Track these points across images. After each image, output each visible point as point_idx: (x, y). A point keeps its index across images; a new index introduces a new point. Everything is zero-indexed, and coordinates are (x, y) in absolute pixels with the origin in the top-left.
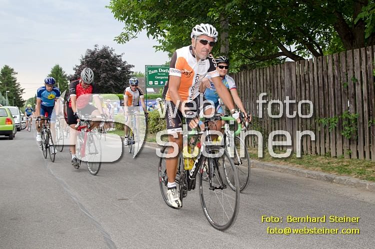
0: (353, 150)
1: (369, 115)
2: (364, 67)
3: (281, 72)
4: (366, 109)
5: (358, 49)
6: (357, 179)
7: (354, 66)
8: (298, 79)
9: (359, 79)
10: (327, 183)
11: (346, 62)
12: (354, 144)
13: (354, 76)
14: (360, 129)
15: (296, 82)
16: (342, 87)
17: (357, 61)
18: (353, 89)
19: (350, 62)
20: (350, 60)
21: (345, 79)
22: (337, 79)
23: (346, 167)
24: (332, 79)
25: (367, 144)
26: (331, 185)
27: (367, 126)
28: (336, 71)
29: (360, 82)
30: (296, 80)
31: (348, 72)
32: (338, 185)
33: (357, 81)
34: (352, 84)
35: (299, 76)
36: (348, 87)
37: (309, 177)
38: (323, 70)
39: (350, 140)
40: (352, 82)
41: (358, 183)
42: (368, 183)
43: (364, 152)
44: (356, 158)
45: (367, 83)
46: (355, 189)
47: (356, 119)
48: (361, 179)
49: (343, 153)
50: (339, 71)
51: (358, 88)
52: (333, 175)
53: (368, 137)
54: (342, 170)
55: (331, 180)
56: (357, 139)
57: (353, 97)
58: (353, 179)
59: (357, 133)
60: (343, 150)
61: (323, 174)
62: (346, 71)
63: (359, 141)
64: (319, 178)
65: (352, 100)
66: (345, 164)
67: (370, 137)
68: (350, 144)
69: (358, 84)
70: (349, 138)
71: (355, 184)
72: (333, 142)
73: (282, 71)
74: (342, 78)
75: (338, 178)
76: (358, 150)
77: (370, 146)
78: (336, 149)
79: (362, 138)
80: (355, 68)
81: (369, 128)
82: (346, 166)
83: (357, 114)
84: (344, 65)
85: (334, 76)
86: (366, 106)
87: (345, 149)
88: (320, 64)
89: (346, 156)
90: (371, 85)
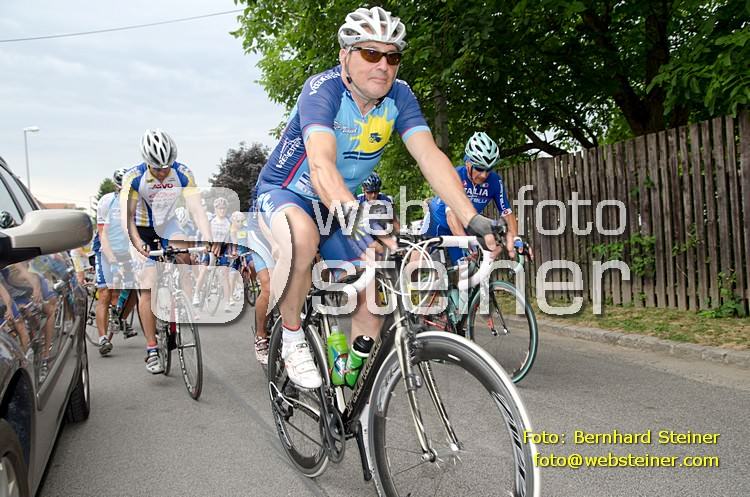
0: (649, 294)
1: (674, 239)
2: (665, 163)
3: (531, 176)
4: (668, 228)
5: (654, 135)
6: (655, 339)
7: (647, 161)
8: (559, 184)
9: (656, 181)
10: (607, 346)
11: (635, 156)
12: (649, 283)
13: (648, 178)
14: (659, 260)
15: (556, 190)
16: (629, 195)
17: (653, 153)
18: (647, 197)
19: (641, 155)
20: (641, 152)
21: (635, 182)
22: (621, 182)
23: (637, 321)
24: (612, 182)
25: (671, 284)
26: (614, 348)
27: (671, 255)
28: (619, 170)
29: (657, 187)
30: (556, 186)
31: (638, 170)
32: (625, 348)
33: (653, 184)
34: (645, 190)
35: (559, 179)
36: (638, 194)
37: (579, 338)
38: (598, 169)
39: (643, 278)
40: (646, 187)
41: (658, 345)
42: (672, 344)
43: (667, 297)
44: (653, 305)
45: (670, 187)
46: (652, 354)
47: (653, 245)
48: (661, 338)
49: (632, 299)
50: (624, 170)
51: (655, 196)
52: (616, 333)
53: (672, 272)
54: (633, 325)
55: (614, 341)
56: (655, 276)
57: (647, 211)
58: (649, 339)
59: (654, 267)
60: (632, 294)
61: (601, 332)
62: (636, 170)
63: (657, 279)
64: (595, 338)
65: (646, 215)
66: (635, 315)
67: (675, 274)
68: (643, 284)
69: (655, 189)
70: (642, 274)
71: (652, 346)
72: (616, 283)
73: (534, 173)
74: (629, 182)
75: (624, 337)
76: (657, 292)
77: (675, 287)
78: (621, 293)
79: (663, 274)
80: (650, 165)
81: (674, 258)
82: (637, 318)
83: (653, 237)
84: (632, 159)
85: (615, 178)
86: (667, 223)
87: (636, 292)
88: (593, 160)
89: (638, 304)
90: (675, 190)
